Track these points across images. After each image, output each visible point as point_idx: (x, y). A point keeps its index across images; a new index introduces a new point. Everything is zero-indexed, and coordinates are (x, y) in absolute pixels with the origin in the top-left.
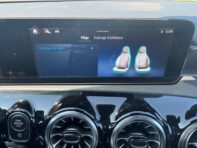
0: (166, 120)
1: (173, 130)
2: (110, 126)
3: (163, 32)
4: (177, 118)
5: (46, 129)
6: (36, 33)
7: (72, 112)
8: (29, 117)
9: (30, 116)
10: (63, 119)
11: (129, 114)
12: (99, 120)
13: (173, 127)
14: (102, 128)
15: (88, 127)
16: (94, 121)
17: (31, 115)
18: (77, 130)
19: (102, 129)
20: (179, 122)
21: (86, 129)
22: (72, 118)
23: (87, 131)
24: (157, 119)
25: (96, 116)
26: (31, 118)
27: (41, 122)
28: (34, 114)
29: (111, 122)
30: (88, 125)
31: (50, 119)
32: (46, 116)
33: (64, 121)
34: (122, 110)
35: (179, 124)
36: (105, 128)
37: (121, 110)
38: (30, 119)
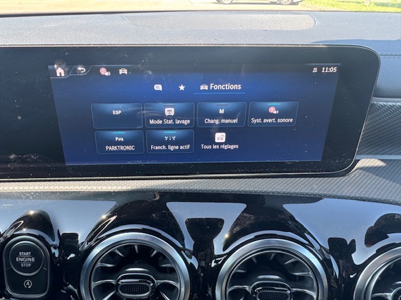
0: (327, 247)
1: (341, 268)
2: (213, 261)
3: (316, 71)
4: (348, 243)
5: (82, 270)
6: (63, 75)
7: (135, 235)
8: (49, 246)
9: (51, 244)
10: (118, 249)
11: (253, 237)
12: (192, 249)
13: (341, 262)
14: (196, 266)
15: (168, 265)
16: (182, 252)
17: (51, 242)
18: (147, 270)
19: (197, 268)
20: (354, 251)
21: (165, 268)
22: (136, 247)
23: (167, 273)
24: (309, 246)
25: (185, 241)
26: (52, 248)
27: (72, 255)
28: (59, 241)
29: (216, 253)
30: (168, 259)
31: (91, 248)
32: (82, 243)
33: (120, 254)
34: (238, 229)
35: (353, 255)
36: (204, 265)
37: (235, 229)
38: (50, 251)
